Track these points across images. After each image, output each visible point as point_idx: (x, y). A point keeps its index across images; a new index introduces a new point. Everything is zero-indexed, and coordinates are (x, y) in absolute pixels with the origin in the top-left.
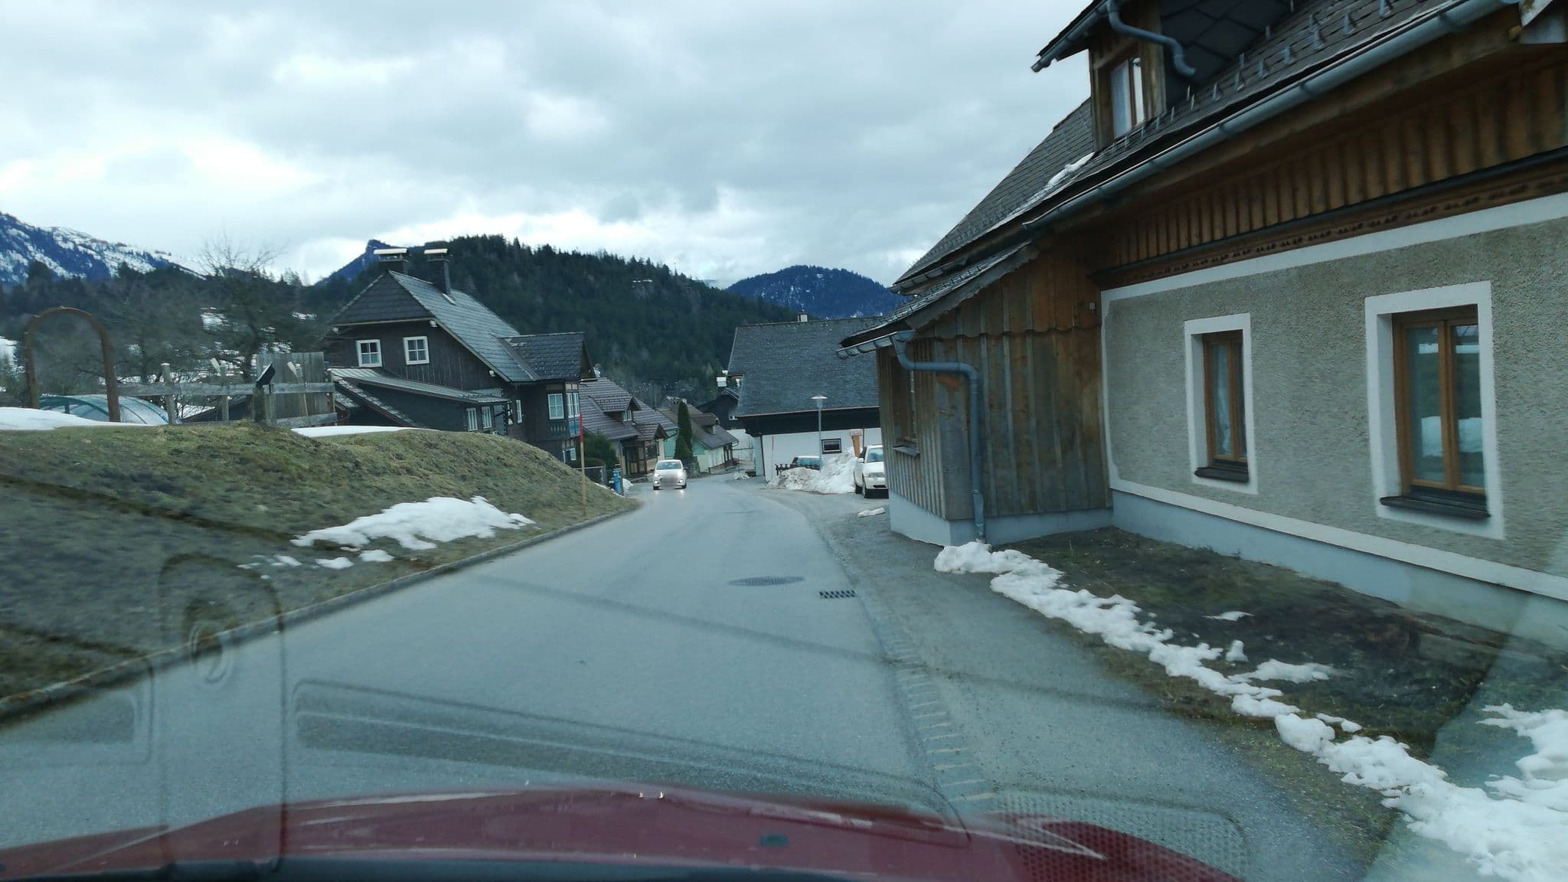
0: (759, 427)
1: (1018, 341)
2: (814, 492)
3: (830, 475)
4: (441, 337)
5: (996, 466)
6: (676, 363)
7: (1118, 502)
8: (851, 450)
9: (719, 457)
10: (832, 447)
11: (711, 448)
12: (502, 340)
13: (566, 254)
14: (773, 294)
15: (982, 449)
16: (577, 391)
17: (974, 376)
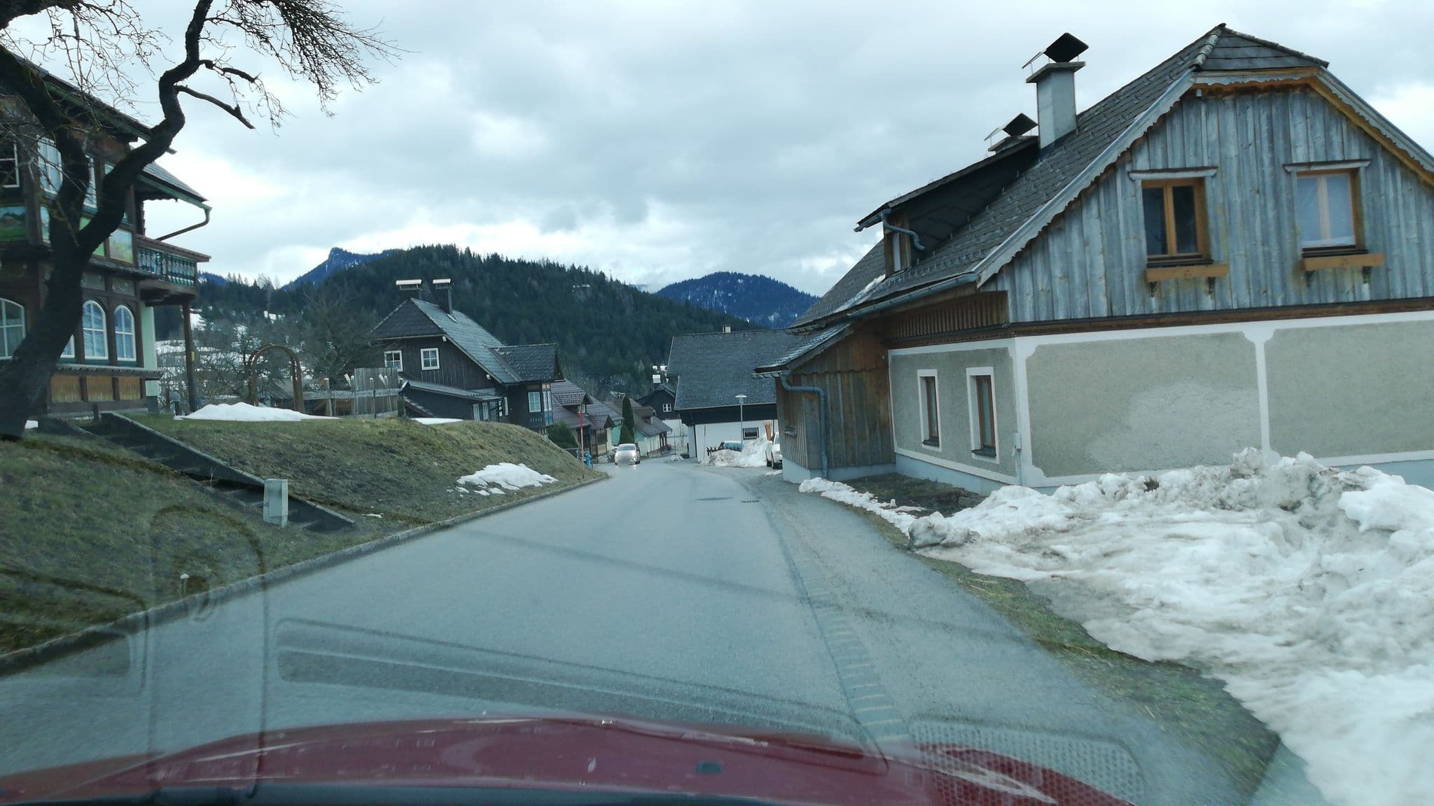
0: (692, 418)
1: (845, 375)
2: (736, 467)
3: (749, 454)
4: (450, 350)
5: (834, 441)
6: (611, 360)
7: (899, 460)
8: (765, 436)
9: (655, 443)
10: (751, 434)
11: (649, 436)
12: (492, 349)
13: (512, 262)
14: (699, 297)
15: (827, 432)
16: (550, 390)
17: (822, 394)
